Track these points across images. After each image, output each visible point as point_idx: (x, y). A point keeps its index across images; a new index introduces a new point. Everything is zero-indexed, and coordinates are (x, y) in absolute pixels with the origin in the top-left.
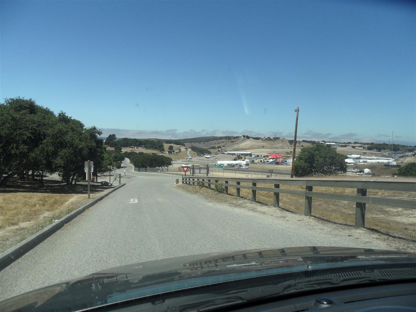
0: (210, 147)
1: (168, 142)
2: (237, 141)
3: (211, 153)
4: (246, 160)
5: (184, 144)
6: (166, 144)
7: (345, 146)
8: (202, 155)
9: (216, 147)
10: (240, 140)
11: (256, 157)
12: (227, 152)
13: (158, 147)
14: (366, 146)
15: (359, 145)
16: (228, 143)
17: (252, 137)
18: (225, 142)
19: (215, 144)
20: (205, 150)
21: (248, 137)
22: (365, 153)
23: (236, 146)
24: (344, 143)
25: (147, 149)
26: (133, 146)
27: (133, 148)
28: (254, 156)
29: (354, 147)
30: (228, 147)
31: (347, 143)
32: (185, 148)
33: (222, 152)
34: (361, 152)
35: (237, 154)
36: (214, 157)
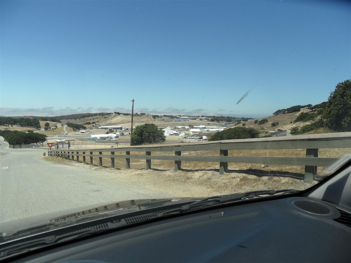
0: (85, 123)
1: (44, 119)
2: (110, 117)
3: (86, 128)
4: (117, 133)
5: (61, 120)
6: (42, 121)
7: (195, 119)
8: (78, 130)
9: (91, 123)
10: (112, 116)
11: (125, 130)
12: (101, 126)
13: (34, 124)
14: (210, 118)
15: (205, 118)
16: (101, 119)
17: (122, 114)
18: (99, 118)
19: (90, 120)
20: (81, 125)
21: (119, 114)
22: (209, 124)
23: (108, 122)
24: (194, 117)
25: (22, 127)
26: (8, 124)
27: (7, 126)
28: (123, 129)
29: (201, 120)
30: (102, 122)
31: (196, 116)
32: (61, 124)
33: (96, 127)
34: (206, 123)
35: (109, 128)
36: (89, 131)
